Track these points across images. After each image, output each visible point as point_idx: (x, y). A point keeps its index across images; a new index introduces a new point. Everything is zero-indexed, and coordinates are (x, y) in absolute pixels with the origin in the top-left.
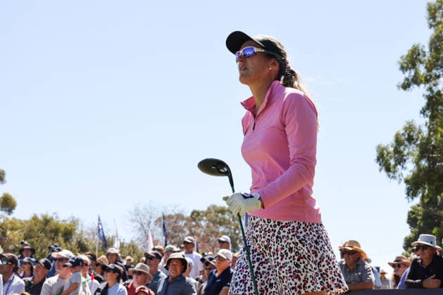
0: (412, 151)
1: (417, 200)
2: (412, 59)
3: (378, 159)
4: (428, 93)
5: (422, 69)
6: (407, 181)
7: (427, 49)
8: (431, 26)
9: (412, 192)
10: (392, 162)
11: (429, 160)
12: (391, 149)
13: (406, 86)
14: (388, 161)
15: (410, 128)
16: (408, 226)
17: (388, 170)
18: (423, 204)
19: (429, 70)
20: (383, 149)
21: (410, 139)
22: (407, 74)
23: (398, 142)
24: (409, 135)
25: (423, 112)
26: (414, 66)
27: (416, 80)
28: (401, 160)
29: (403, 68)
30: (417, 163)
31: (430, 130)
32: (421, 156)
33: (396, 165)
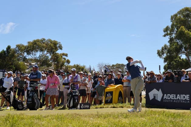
0: (166, 51)
1: (166, 63)
2: (166, 30)
3: (158, 53)
4: (170, 38)
5: (169, 32)
6: (164, 59)
7: (170, 27)
8: (171, 21)
9: (165, 61)
10: (161, 54)
11: (170, 53)
12: (161, 51)
13: (165, 36)
14: (160, 54)
15: (165, 46)
16: (164, 69)
17: (160, 56)
18: (168, 64)
19: (170, 32)
20: (159, 51)
21: (165, 49)
22: (165, 33)
23: (163, 49)
24: (165, 47)
25: (169, 42)
26: (167, 31)
27: (167, 34)
28: (163, 54)
29: (164, 32)
30: (167, 54)
31: (170, 47)
32: (168, 53)
33: (162, 54)
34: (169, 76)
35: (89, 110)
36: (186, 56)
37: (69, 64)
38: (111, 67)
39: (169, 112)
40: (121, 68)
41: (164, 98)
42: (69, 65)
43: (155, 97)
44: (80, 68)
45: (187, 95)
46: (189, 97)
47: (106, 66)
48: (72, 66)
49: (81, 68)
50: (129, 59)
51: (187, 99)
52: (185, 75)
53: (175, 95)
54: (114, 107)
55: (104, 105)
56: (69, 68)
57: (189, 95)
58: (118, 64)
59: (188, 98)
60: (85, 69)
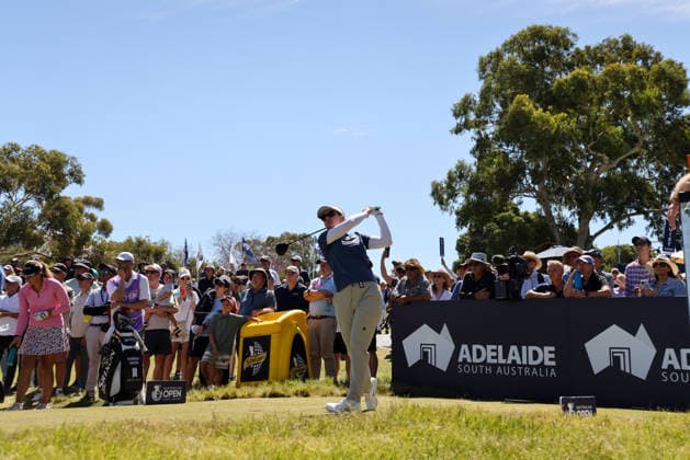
0: (462, 186)
1: (465, 230)
2: (463, 108)
3: (433, 194)
4: (477, 137)
5: (472, 116)
6: (457, 213)
7: (477, 99)
8: (481, 78)
9: (461, 223)
10: (445, 197)
11: (477, 194)
12: (444, 185)
13: (458, 131)
14: (441, 195)
15: (461, 166)
16: (456, 252)
17: (441, 203)
18: (471, 233)
19: (478, 116)
20: (438, 185)
21: (461, 176)
22: (458, 121)
23: (451, 178)
24: (460, 172)
25: (473, 152)
26: (465, 113)
27: (467, 126)
28: (453, 195)
29: (456, 115)
30: (467, 197)
31: (478, 169)
32: (470, 192)
33: (449, 198)
34: (478, 277)
35: (179, 405)
36: (538, 201)
37: (107, 235)
38: (263, 244)
39: (480, 412)
40: (300, 248)
41: (460, 360)
42: (108, 240)
43: (425, 354)
44: (148, 252)
45: (547, 349)
46: (553, 356)
47: (244, 241)
48: (121, 244)
49: (153, 250)
50: (328, 215)
51: (547, 363)
52: (535, 273)
53: (500, 347)
54: (274, 395)
55: (238, 386)
56: (109, 249)
57: (553, 349)
58: (287, 234)
59: (551, 359)
60: (167, 253)
